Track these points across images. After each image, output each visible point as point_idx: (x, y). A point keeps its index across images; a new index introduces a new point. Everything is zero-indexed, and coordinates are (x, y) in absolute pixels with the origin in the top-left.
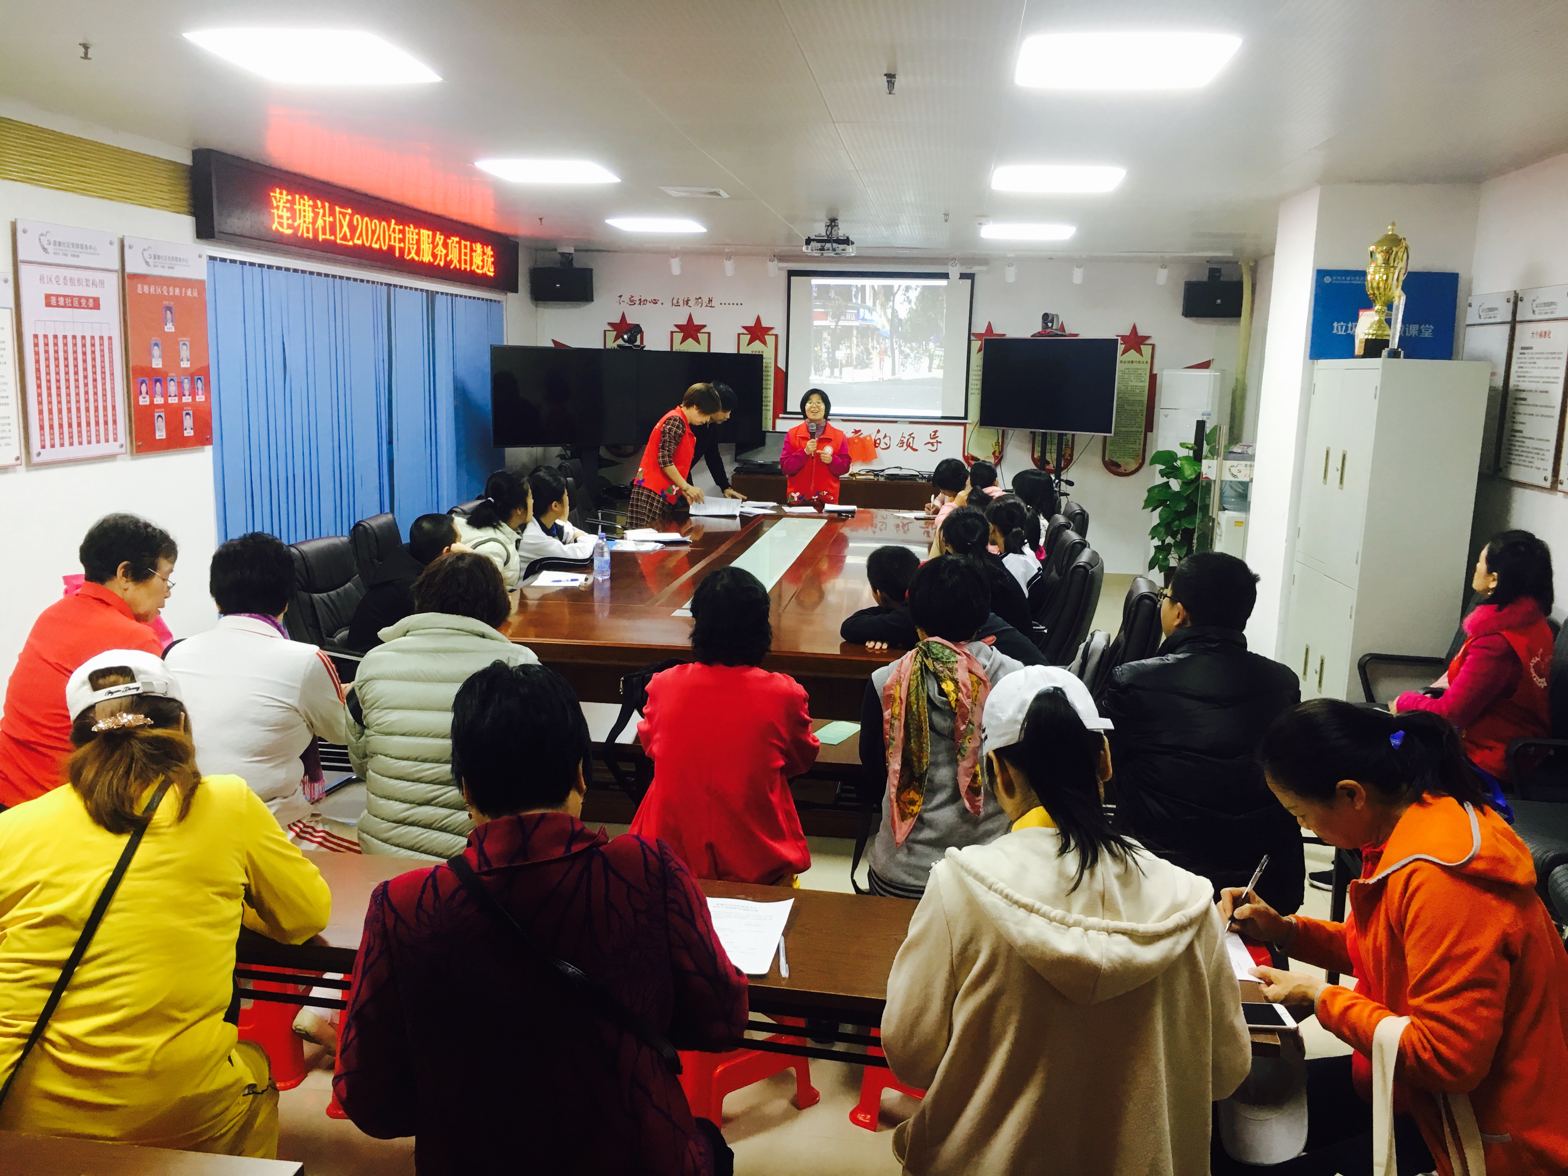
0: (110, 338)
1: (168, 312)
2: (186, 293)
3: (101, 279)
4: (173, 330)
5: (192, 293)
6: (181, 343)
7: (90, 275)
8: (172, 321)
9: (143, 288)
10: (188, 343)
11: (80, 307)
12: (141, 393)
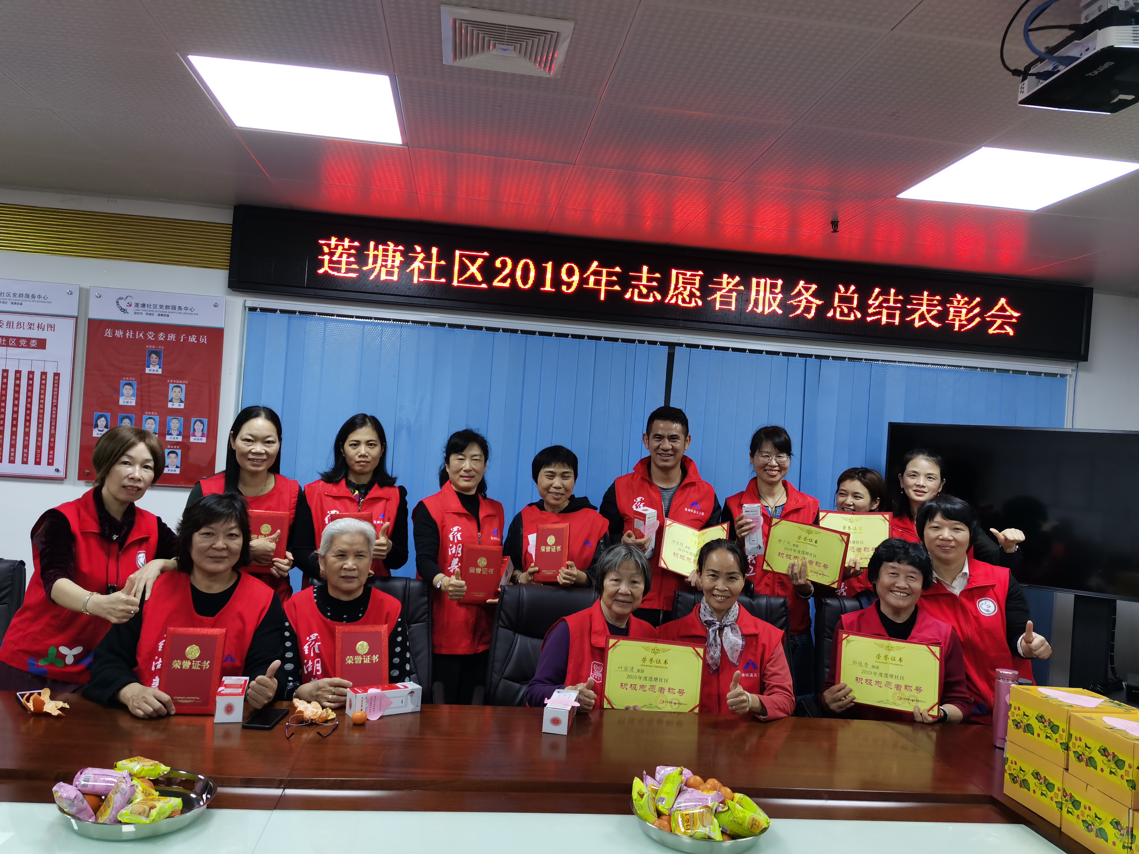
0: (57, 375)
1: (154, 356)
2: (186, 340)
3: (52, 324)
4: (160, 372)
5: (198, 339)
6: (171, 386)
7: (36, 320)
8: (159, 364)
9: (114, 333)
10: (183, 387)
11: (18, 345)
12: (96, 426)
